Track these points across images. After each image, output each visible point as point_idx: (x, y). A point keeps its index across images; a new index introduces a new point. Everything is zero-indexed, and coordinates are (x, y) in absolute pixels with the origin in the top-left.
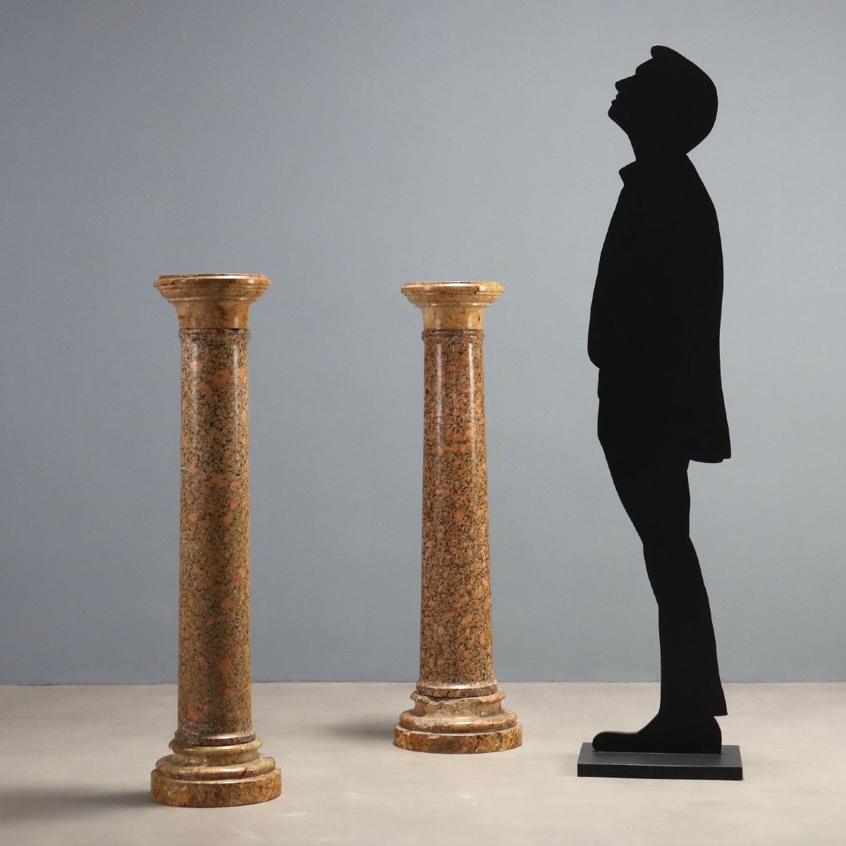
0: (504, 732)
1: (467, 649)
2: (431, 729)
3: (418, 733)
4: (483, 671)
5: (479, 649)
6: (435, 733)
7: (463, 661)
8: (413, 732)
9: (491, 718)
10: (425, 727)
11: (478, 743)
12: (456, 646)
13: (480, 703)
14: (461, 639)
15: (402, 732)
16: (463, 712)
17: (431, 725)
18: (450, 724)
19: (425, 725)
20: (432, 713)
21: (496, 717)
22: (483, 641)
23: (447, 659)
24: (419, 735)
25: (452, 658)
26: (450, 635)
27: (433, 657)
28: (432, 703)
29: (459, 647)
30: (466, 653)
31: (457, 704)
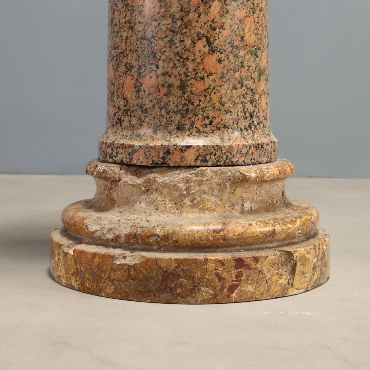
0: (299, 251)
1: (212, 51)
2: (123, 239)
3: (92, 249)
4: (250, 107)
5: (242, 53)
6: (133, 250)
7: (202, 78)
8: (83, 247)
9: (269, 216)
10: (110, 236)
11: (238, 276)
12: (188, 42)
13: (244, 180)
14: (200, 27)
15: (60, 246)
16: (203, 200)
17: (124, 230)
18: (169, 228)
19: (110, 230)
20: (128, 203)
21: (280, 215)
22: (250, 38)
23: (165, 74)
24: (94, 255)
25: (175, 72)
26: (172, 16)
27: (134, 71)
28: (128, 179)
29: (194, 44)
30: (211, 61)
31: (187, 181)
